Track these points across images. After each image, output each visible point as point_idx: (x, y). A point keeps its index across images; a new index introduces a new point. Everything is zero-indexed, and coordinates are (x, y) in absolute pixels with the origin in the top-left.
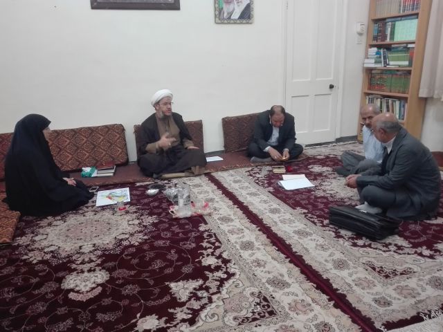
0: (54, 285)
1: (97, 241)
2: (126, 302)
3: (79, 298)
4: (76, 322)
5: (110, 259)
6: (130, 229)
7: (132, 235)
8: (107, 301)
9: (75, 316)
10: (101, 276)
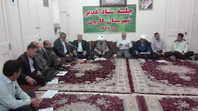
0: (73, 74)
1: (86, 69)
2: (85, 79)
3: (77, 77)
4: (74, 80)
5: (87, 72)
6: (95, 68)
7: (94, 69)
8: (82, 78)
9: (75, 79)
10: (83, 74)
